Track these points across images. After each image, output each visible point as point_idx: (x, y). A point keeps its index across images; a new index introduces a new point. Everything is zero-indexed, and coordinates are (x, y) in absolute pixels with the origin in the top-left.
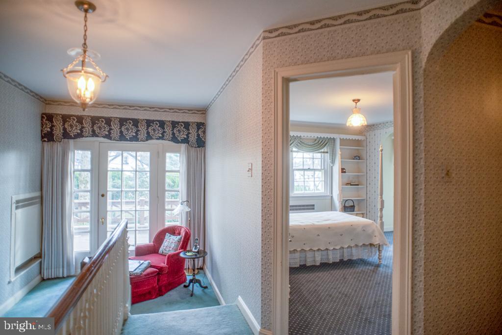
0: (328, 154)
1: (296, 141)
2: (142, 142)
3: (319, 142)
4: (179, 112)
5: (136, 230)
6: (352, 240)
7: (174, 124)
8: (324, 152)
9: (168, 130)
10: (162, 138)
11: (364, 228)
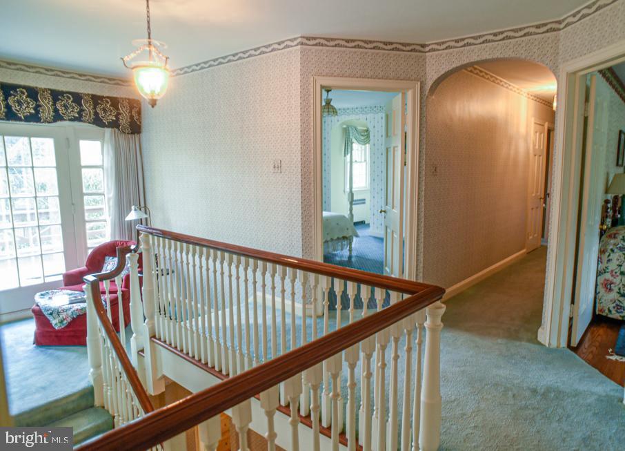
2: (47, 124)
4: (94, 81)
5: (41, 255)
7: (96, 99)
9: (88, 107)
10: (79, 119)
11: (338, 221)
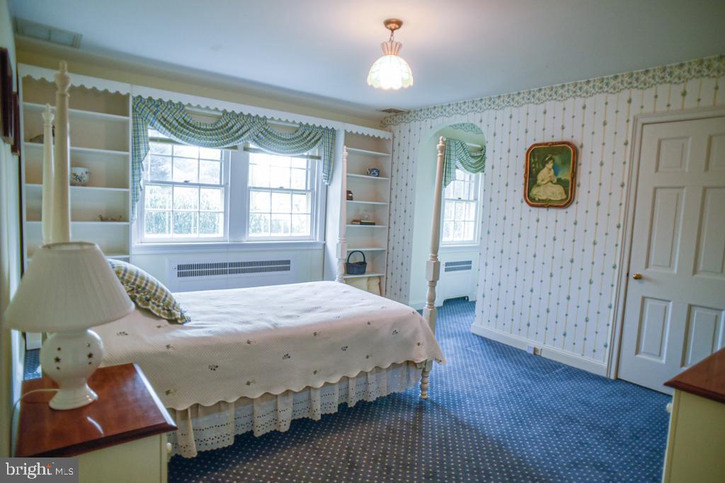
0: (321, 162)
1: (256, 128)
3: (305, 136)
6: (367, 357)
8: (312, 157)
11: (397, 325)
